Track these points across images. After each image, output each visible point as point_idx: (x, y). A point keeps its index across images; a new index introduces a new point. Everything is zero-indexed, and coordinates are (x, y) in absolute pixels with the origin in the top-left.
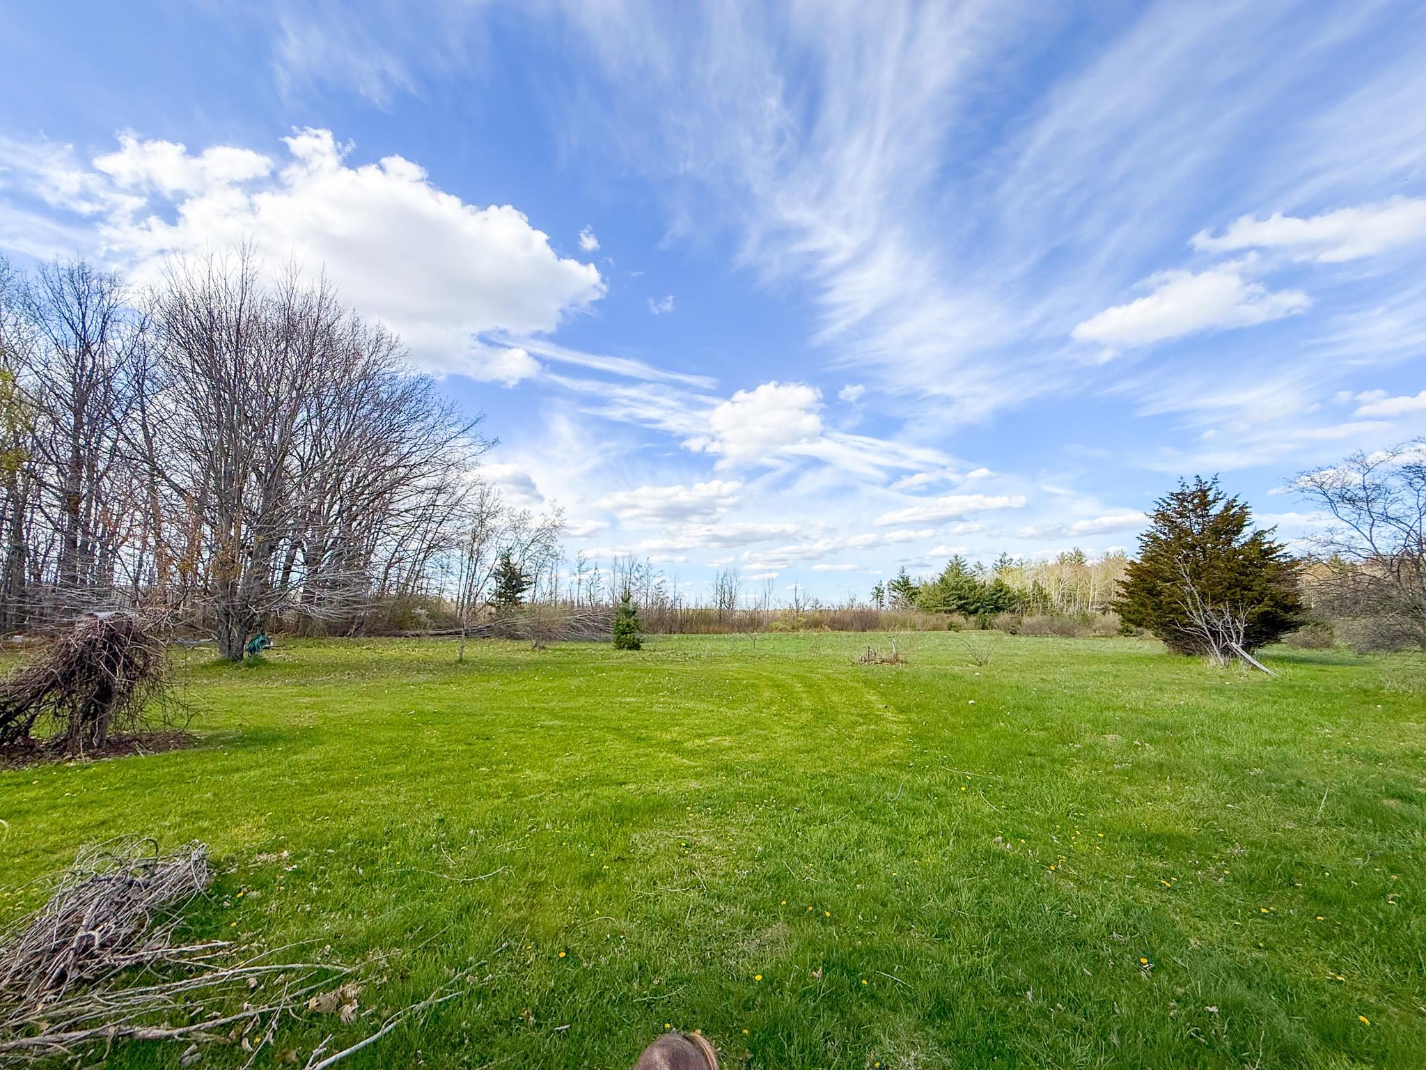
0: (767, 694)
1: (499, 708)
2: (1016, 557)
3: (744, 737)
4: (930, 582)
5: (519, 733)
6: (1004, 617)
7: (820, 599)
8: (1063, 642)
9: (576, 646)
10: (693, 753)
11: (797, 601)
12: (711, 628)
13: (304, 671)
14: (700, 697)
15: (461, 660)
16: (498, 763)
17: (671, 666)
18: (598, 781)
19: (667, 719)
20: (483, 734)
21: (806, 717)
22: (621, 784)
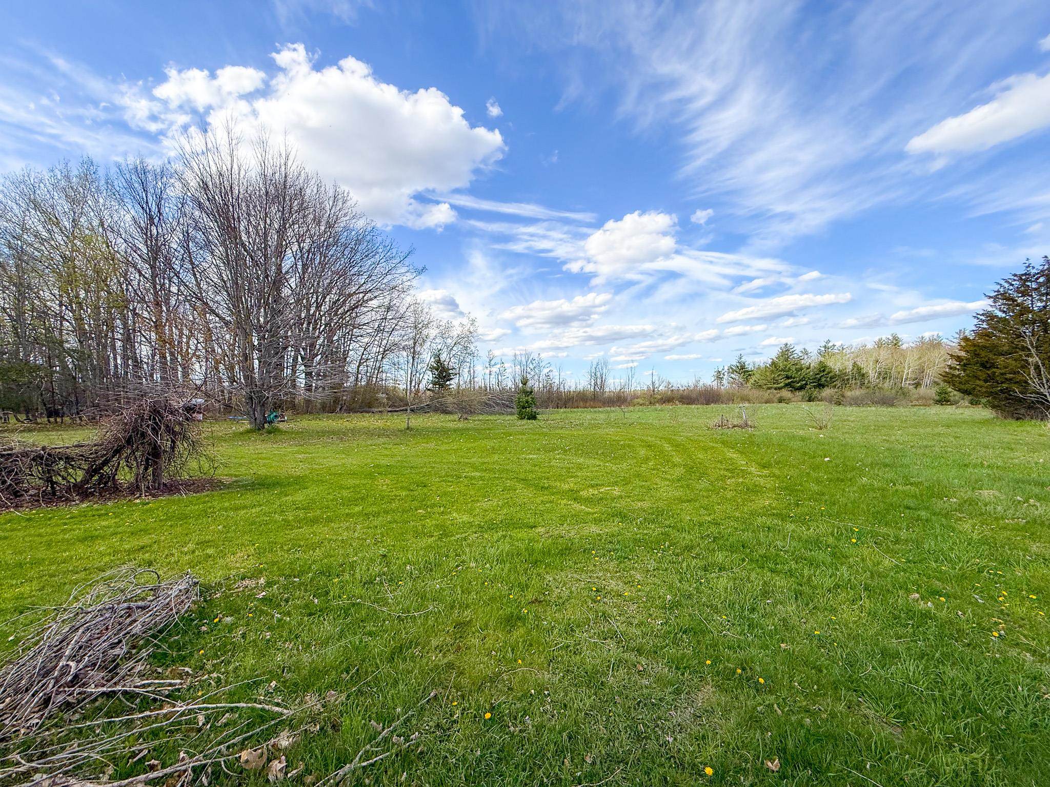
0: (643, 452)
1: (435, 462)
2: (838, 344)
3: (629, 487)
4: (762, 365)
5: (449, 481)
6: (827, 392)
7: (671, 381)
8: (884, 410)
9: (490, 417)
10: (588, 501)
11: (653, 383)
12: (588, 404)
13: (302, 436)
14: (587, 454)
15: (408, 428)
16: (433, 506)
17: (560, 431)
18: (512, 524)
19: (564, 472)
20: (422, 483)
21: (679, 471)
22: (532, 527)
